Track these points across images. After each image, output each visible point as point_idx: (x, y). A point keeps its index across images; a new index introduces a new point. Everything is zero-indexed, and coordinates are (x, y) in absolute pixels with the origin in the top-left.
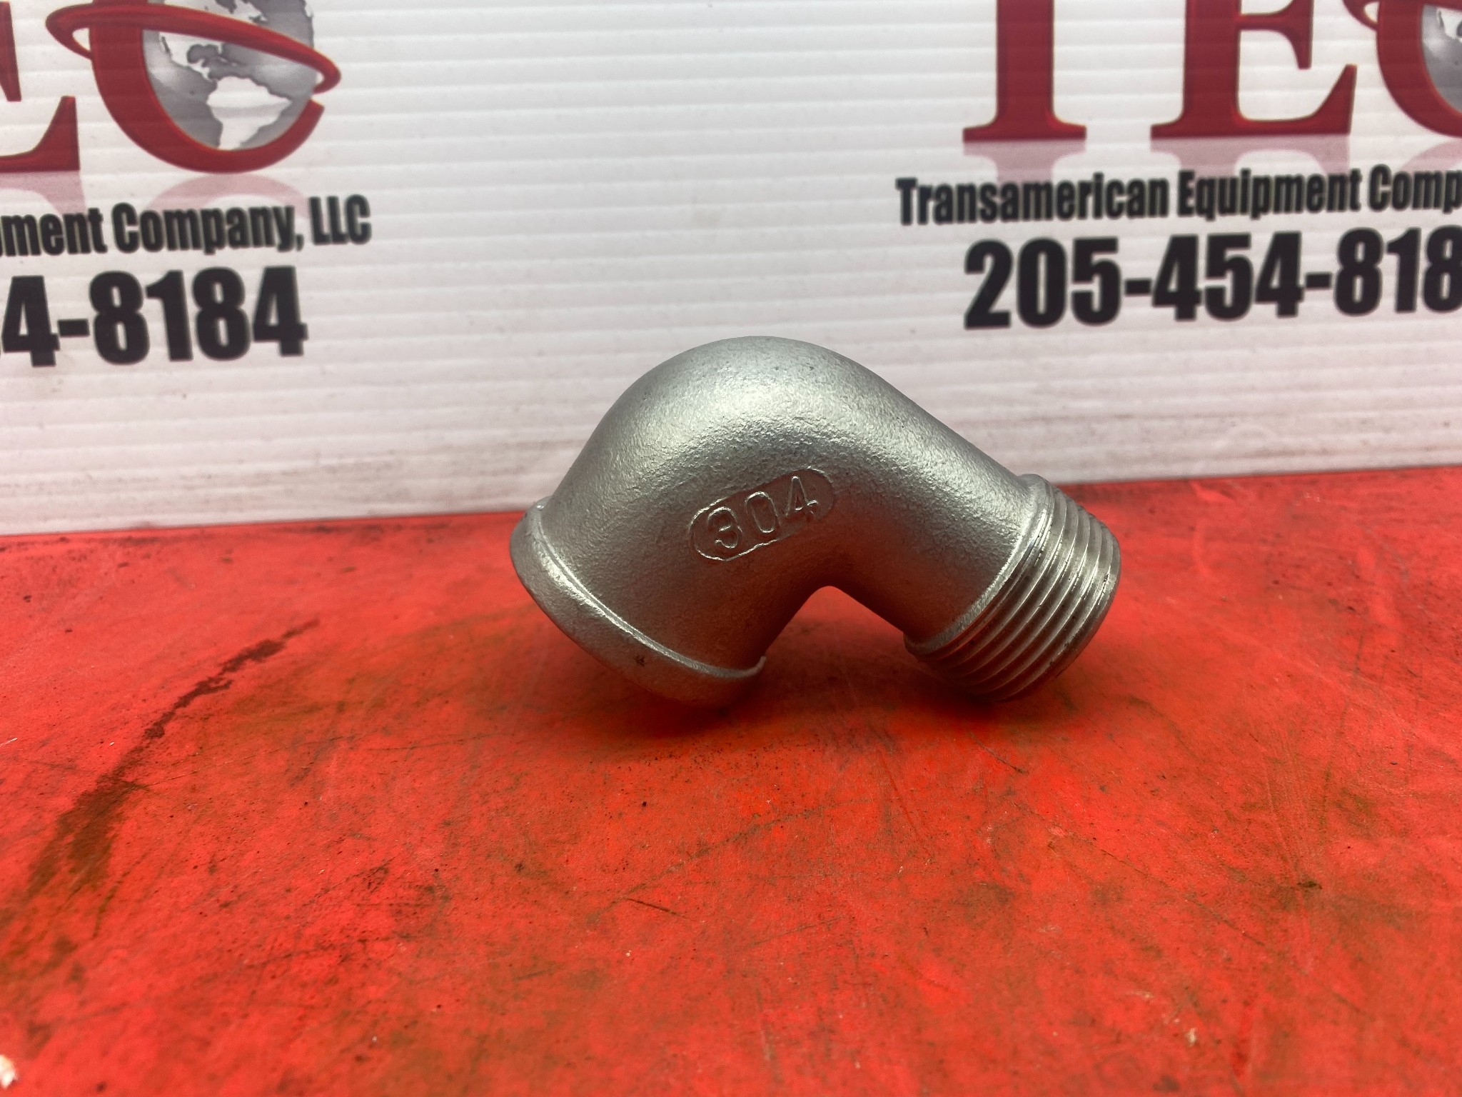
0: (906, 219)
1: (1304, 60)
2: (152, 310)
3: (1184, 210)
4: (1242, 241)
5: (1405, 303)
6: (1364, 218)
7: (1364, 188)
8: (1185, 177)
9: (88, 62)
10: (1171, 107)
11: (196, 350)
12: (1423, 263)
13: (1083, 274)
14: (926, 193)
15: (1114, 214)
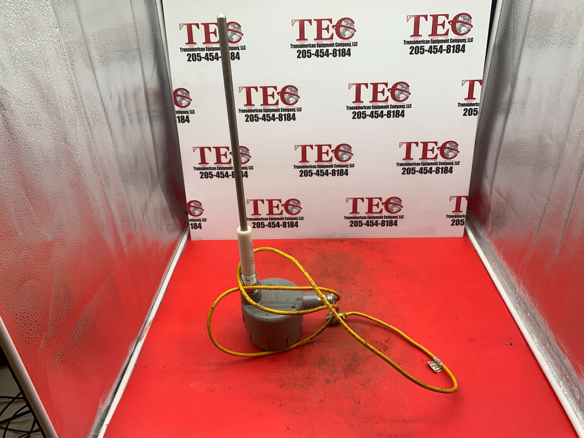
0: (345, 219)
1: (378, 208)
2: (287, 224)
3: (368, 219)
4: (373, 221)
5: (387, 226)
6: (384, 219)
7: (383, 217)
8: (368, 216)
9: (284, 208)
10: (367, 211)
11: (290, 227)
12: (389, 223)
13: (359, 223)
14: (347, 217)
15: (362, 219)
